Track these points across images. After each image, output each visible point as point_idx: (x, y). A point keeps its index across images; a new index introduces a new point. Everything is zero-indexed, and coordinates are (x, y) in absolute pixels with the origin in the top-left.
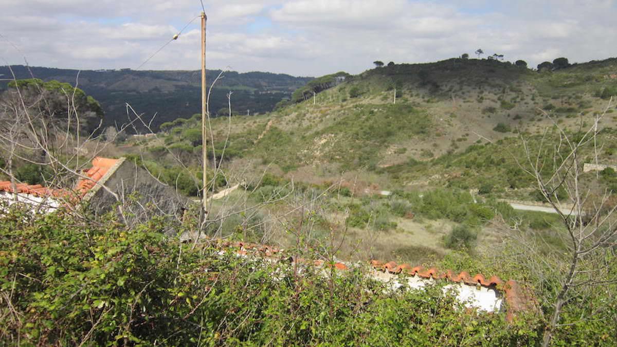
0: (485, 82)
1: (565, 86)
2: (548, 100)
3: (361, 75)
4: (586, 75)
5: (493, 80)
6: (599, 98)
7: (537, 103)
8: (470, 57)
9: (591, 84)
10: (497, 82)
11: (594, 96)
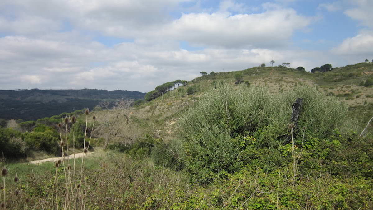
0: (282, 80)
1: (335, 81)
2: (328, 90)
3: (193, 81)
4: (348, 74)
5: (287, 79)
6: (363, 87)
7: (321, 92)
8: (266, 66)
9: (354, 78)
10: (290, 80)
11: (359, 86)
